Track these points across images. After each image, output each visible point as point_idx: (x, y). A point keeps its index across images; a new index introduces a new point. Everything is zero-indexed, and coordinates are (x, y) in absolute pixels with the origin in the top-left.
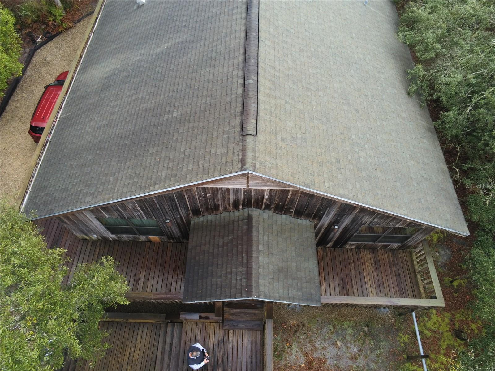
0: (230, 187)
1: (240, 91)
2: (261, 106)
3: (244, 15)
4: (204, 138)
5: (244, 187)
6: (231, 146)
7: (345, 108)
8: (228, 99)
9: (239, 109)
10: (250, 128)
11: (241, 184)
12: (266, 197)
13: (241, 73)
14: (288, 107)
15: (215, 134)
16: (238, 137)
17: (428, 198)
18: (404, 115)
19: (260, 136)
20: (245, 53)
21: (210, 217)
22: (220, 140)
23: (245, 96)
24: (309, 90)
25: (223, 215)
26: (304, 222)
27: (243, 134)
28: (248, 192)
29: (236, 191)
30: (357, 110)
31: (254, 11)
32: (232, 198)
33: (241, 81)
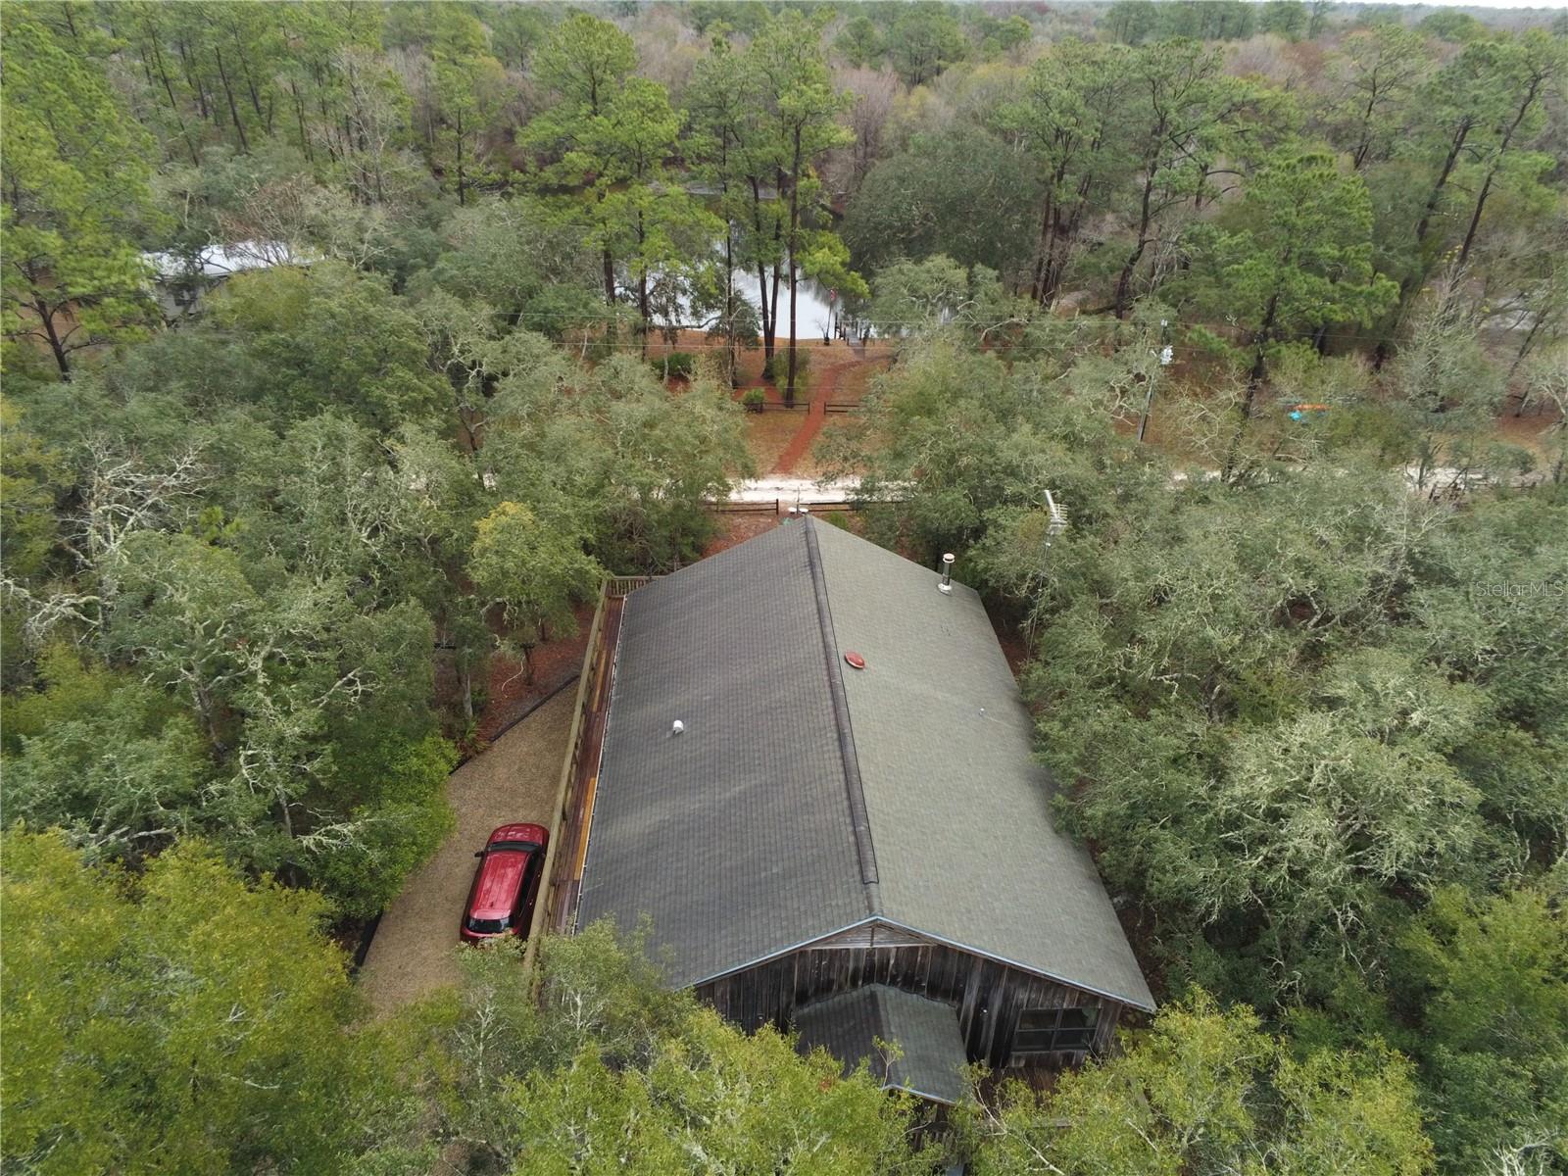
0: (851, 947)
1: (852, 839)
2: (877, 853)
3: (838, 754)
4: (820, 891)
5: (866, 946)
6: (854, 895)
7: (970, 852)
8: (840, 849)
9: (855, 858)
10: (871, 875)
11: (864, 941)
12: (892, 962)
13: (848, 820)
14: (905, 854)
15: (832, 886)
16: (859, 886)
17: (1093, 960)
18: (1051, 859)
19: (883, 884)
20: (849, 798)
21: (818, 1005)
22: (839, 892)
23: (858, 844)
24: (923, 833)
25: (836, 999)
26: (941, 1006)
27: (865, 882)
28: (871, 953)
29: (858, 951)
30: (985, 855)
31: (850, 749)
32: (851, 966)
33: (850, 829)
